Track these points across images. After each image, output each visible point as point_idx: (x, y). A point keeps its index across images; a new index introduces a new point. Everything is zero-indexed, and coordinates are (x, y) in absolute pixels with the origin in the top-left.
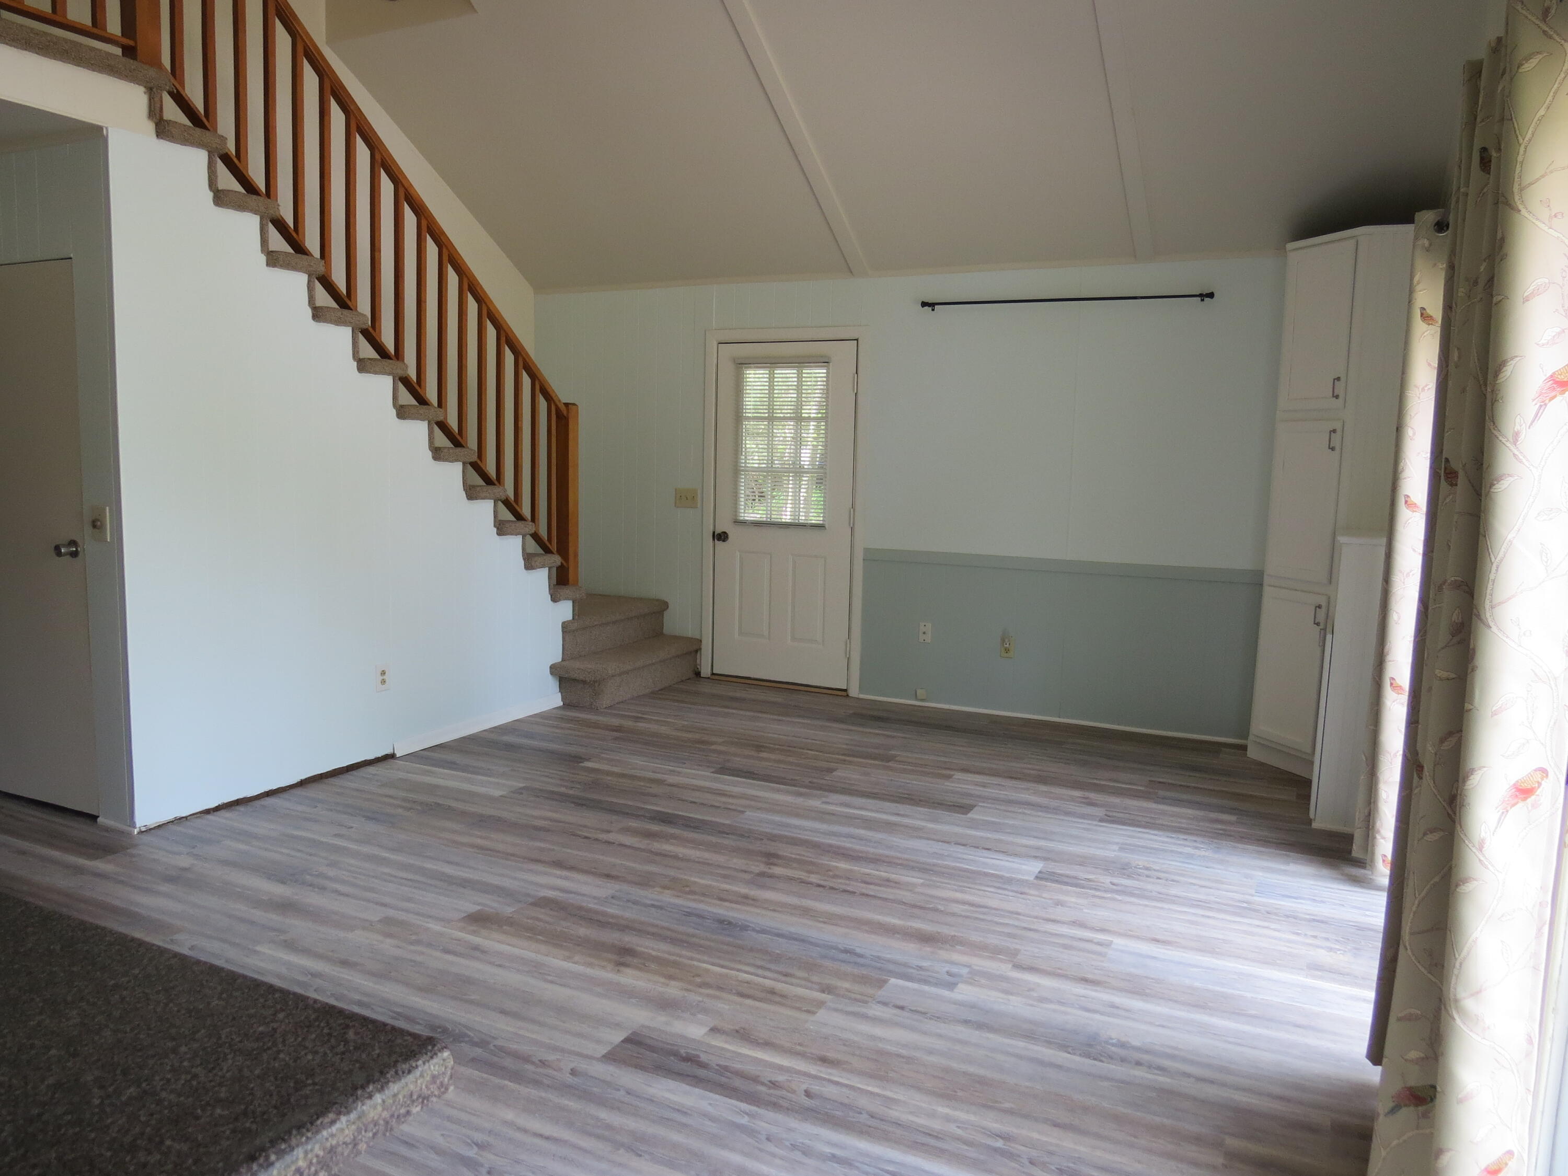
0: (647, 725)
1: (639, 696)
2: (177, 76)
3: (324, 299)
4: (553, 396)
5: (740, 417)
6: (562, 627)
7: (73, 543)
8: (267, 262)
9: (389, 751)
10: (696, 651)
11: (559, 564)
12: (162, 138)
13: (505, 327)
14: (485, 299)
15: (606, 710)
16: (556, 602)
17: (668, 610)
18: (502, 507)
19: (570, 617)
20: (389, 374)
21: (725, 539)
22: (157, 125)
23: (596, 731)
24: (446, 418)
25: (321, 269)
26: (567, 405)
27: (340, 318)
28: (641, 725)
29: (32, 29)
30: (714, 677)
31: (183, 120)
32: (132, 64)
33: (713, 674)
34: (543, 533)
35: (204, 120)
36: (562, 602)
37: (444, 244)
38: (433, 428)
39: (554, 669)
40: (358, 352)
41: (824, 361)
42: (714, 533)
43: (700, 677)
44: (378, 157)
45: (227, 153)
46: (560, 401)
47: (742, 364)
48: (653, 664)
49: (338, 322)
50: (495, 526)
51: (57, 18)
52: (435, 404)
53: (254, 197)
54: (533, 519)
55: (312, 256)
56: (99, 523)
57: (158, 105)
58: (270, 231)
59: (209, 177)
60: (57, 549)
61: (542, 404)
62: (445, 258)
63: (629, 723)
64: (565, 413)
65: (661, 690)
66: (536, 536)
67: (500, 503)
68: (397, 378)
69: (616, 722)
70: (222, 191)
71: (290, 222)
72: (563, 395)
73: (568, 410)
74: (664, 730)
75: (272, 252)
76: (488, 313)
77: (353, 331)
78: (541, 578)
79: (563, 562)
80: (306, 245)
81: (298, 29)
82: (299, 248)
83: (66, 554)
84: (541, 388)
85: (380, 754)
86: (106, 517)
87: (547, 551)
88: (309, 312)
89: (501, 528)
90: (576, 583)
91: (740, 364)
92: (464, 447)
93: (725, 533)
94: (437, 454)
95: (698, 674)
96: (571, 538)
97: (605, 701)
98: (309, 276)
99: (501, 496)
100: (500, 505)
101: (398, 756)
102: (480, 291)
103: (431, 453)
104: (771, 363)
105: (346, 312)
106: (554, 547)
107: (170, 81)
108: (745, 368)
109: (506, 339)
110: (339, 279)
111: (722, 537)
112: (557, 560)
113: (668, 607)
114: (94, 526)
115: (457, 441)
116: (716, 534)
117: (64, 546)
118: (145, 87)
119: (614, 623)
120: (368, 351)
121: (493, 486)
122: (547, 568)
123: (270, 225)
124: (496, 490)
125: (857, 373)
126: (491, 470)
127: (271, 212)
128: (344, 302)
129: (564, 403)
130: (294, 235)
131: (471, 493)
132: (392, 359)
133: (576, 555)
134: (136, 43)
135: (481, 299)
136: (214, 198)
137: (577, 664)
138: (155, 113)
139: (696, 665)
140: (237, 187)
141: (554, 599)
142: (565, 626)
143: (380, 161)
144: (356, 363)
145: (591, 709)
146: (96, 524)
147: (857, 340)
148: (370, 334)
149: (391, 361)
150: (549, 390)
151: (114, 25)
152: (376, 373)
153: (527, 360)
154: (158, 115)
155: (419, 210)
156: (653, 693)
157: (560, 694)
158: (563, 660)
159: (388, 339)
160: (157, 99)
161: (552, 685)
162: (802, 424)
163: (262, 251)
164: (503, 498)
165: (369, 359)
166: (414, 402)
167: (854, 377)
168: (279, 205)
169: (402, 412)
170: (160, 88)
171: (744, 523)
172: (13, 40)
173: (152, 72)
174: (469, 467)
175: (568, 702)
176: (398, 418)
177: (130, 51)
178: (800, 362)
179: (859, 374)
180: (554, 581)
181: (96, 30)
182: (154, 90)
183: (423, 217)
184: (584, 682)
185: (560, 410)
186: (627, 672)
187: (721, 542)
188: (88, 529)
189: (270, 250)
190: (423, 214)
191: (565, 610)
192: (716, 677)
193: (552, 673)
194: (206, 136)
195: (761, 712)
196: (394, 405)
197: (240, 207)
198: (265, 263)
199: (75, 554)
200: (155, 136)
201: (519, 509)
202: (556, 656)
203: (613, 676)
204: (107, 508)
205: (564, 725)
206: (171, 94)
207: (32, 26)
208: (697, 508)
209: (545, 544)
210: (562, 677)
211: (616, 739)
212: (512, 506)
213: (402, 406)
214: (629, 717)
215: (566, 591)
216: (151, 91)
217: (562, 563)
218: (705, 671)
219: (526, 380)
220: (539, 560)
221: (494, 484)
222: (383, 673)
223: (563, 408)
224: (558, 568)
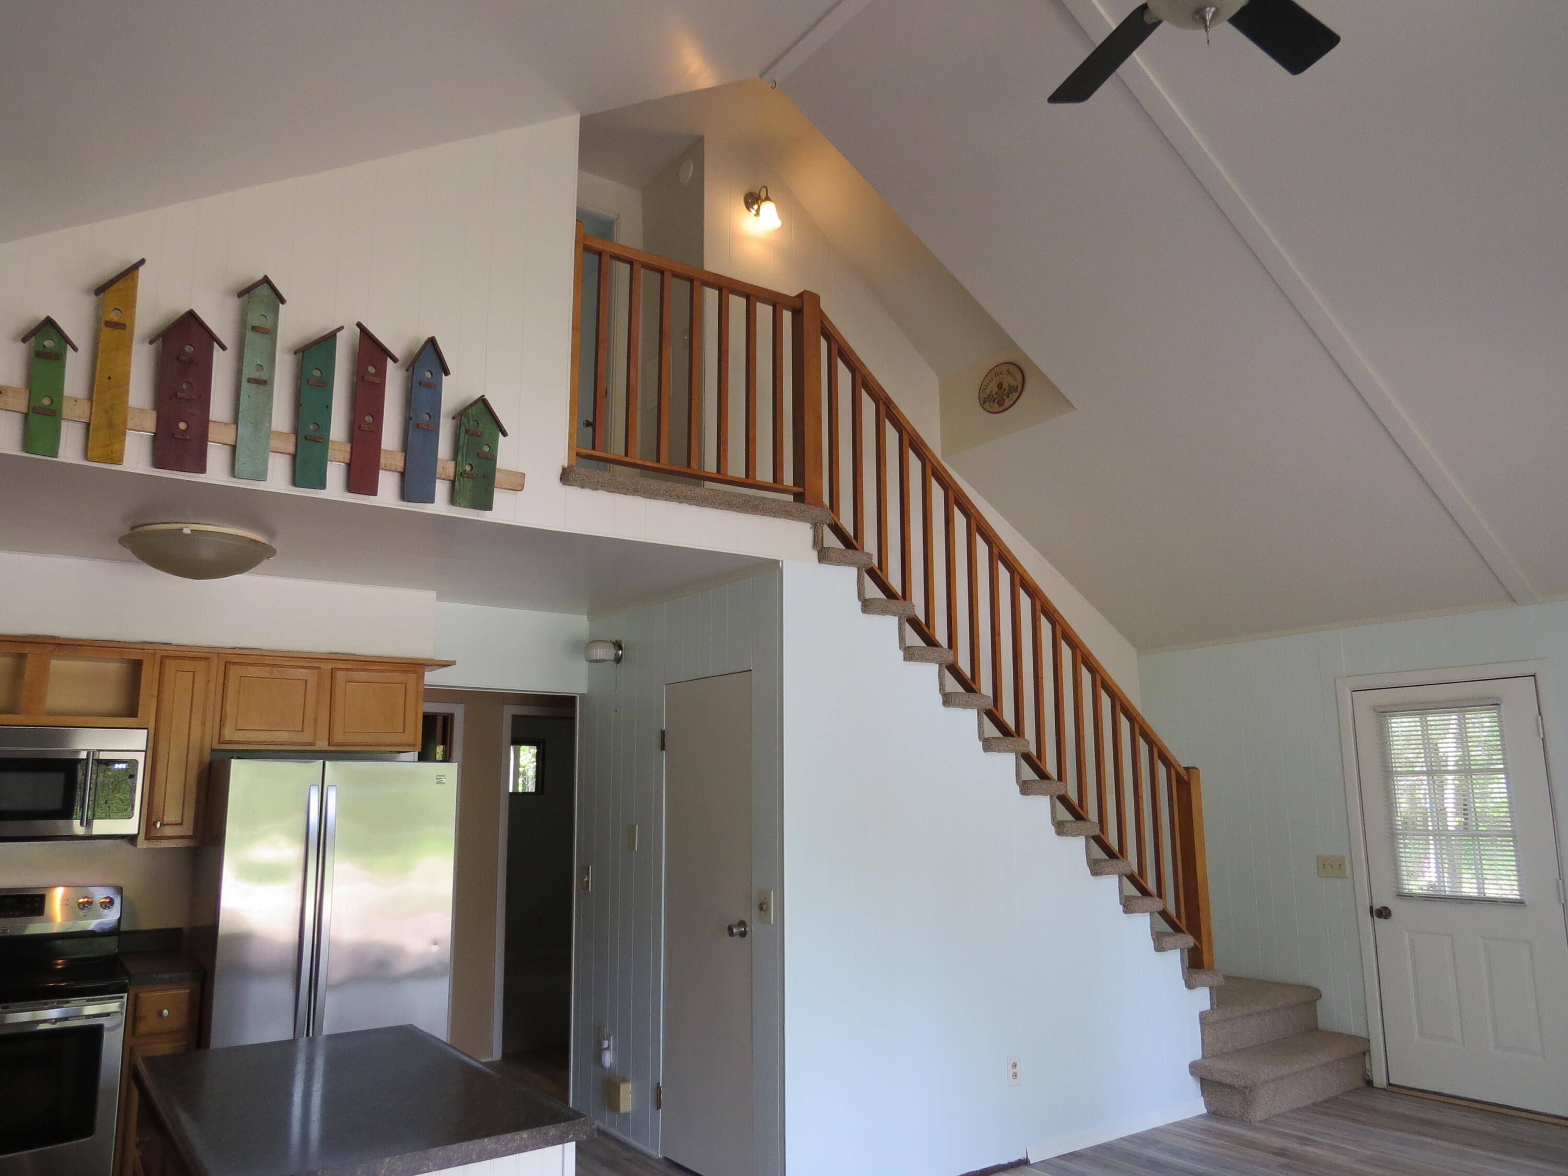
0: (1319, 1151)
1: (1299, 1108)
2: (834, 510)
3: (953, 685)
4: (1172, 761)
5: (1389, 772)
6: (1200, 1018)
7: (742, 923)
8: (904, 657)
9: (1022, 1156)
10: (1364, 1054)
11: (1192, 945)
12: (823, 563)
13: (1119, 695)
14: (1099, 671)
15: (1260, 1125)
16: (1191, 989)
17: (1322, 999)
18: (1126, 882)
19: (1207, 1007)
20: (1012, 751)
21: (1387, 915)
22: (819, 552)
23: (1254, 1152)
24: (1066, 792)
25: (950, 659)
26: (1187, 769)
27: (967, 702)
28: (1310, 1150)
29: (732, 493)
30: (1391, 1088)
31: (838, 545)
32: (803, 506)
33: (1390, 1085)
34: (1172, 910)
35: (854, 542)
36: (1198, 988)
37: (1057, 621)
38: (1055, 803)
39: (1194, 1068)
40: (983, 732)
41: (1494, 704)
42: (1371, 908)
43: (1373, 1087)
44: (995, 551)
45: (872, 568)
46: (1180, 766)
47: (1384, 712)
48: (1312, 1068)
49: (965, 706)
50: (1121, 903)
51: (749, 481)
52: (1055, 777)
53: (894, 601)
54: (1160, 895)
55: (942, 647)
56: (765, 906)
57: (820, 536)
58: (906, 629)
59: (859, 589)
60: (730, 929)
61: (1161, 770)
62: (1059, 634)
63: (1293, 1145)
64: (1186, 778)
65: (1326, 1101)
66: (1164, 914)
67: (1124, 878)
68: (1020, 754)
69: (1276, 1142)
70: (869, 599)
71: (922, 618)
72: (1183, 760)
73: (1189, 775)
74: (1342, 1160)
75: (908, 647)
76: (1102, 683)
77: (978, 713)
78: (1173, 961)
79: (1197, 944)
80: (936, 637)
81: (925, 452)
82: (930, 642)
83: (736, 934)
84: (1159, 754)
85: (1013, 1159)
86: (771, 900)
87: (1177, 929)
88: (940, 699)
89: (1128, 906)
90: (1211, 968)
91: (1381, 712)
92: (1085, 820)
93: (1386, 908)
94: (1060, 828)
95: (1369, 1083)
96: (1202, 915)
97: (1259, 1113)
98: (940, 665)
99: (1126, 871)
100: (1125, 879)
101: (1031, 1162)
102: (1093, 662)
103: (1053, 827)
104: (1422, 709)
105: (972, 695)
106: (1183, 925)
107: (830, 515)
108: (1389, 716)
109: (1121, 706)
110: (965, 666)
111: (1383, 913)
112: (1189, 941)
113: (1321, 996)
114: (761, 909)
115: (1078, 815)
116: (1374, 910)
117: (735, 926)
118: (811, 523)
119: (1259, 1014)
120: (992, 731)
121: (1117, 860)
122: (1179, 950)
123: (907, 624)
124: (1120, 865)
125: (1540, 714)
126: (1113, 842)
127: (908, 612)
128: (969, 685)
129: (1184, 768)
130: (926, 629)
131: (1096, 868)
132: (1014, 736)
133: (1209, 934)
134: (804, 490)
135: (1094, 669)
136: (862, 606)
137: (1220, 1065)
138: (818, 542)
139: (1365, 1070)
140: (880, 595)
141: (1190, 985)
142: (1203, 1017)
143: (997, 554)
144: (981, 743)
145: (1243, 1121)
146: (763, 907)
147: (1534, 676)
148: (993, 715)
149: (1014, 739)
150: (1168, 755)
151: (788, 479)
152: (999, 751)
153: (1144, 726)
154: (820, 546)
155: (1033, 592)
156: (1314, 1105)
157: (1202, 1098)
158: (1203, 1057)
159: (1008, 717)
160: (820, 531)
161: (1193, 1087)
162: (1474, 777)
163: (900, 648)
164: (1128, 872)
165: (993, 738)
166: (1035, 777)
167: (1537, 721)
168: (914, 606)
169: (1025, 788)
170: (822, 522)
171: (1411, 897)
172: (720, 504)
173: (816, 511)
174: (1092, 841)
175: (1213, 1109)
176: (1021, 794)
177: (799, 497)
178: (1461, 706)
179: (1543, 714)
180: (1187, 964)
181: (776, 485)
182: (818, 525)
183: (1036, 598)
184: (1232, 1087)
185: (1181, 775)
186: (1282, 1078)
187: (1382, 920)
188: (756, 911)
189: (907, 646)
190: (1037, 596)
191: (1202, 998)
192: (1395, 1089)
193: (1192, 1073)
194: (856, 555)
195: (1469, 1145)
196: (1018, 782)
197: (883, 612)
198: (903, 658)
199: (743, 934)
200: (818, 562)
201: (1143, 883)
202: (1196, 1053)
203: (1266, 1082)
204: (772, 892)
205: (1213, 1140)
206: (830, 526)
207: (732, 491)
208: (1346, 877)
209: (1173, 920)
210: (1204, 1079)
211: (1282, 1166)
212: (1136, 880)
213: (1025, 782)
214: (1293, 1136)
215: (1202, 976)
216: (816, 526)
217: (1195, 944)
218: (1380, 1080)
219: (1143, 747)
220: (1170, 940)
221: (1117, 858)
222: (1015, 1065)
223: (1183, 772)
224: (1189, 950)
